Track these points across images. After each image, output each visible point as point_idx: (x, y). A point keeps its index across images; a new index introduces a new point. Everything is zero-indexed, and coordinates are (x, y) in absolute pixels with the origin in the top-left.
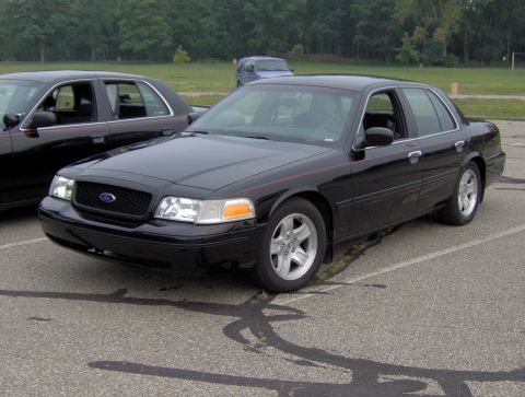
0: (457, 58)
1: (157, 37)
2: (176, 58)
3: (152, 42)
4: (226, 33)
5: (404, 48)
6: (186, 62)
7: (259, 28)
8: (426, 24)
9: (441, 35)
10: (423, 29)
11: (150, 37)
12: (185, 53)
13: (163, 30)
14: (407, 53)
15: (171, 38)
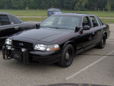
0: (86, 9)
1: (20, 4)
2: (26, 9)
3: (19, 5)
4: (36, 3)
5: (76, 7)
6: (28, 9)
7: (43, 2)
8: (80, 2)
9: (83, 4)
10: (79, 3)
11: (19, 4)
12: (28, 7)
13: (22, 2)
14: (76, 8)
15: (23, 4)
